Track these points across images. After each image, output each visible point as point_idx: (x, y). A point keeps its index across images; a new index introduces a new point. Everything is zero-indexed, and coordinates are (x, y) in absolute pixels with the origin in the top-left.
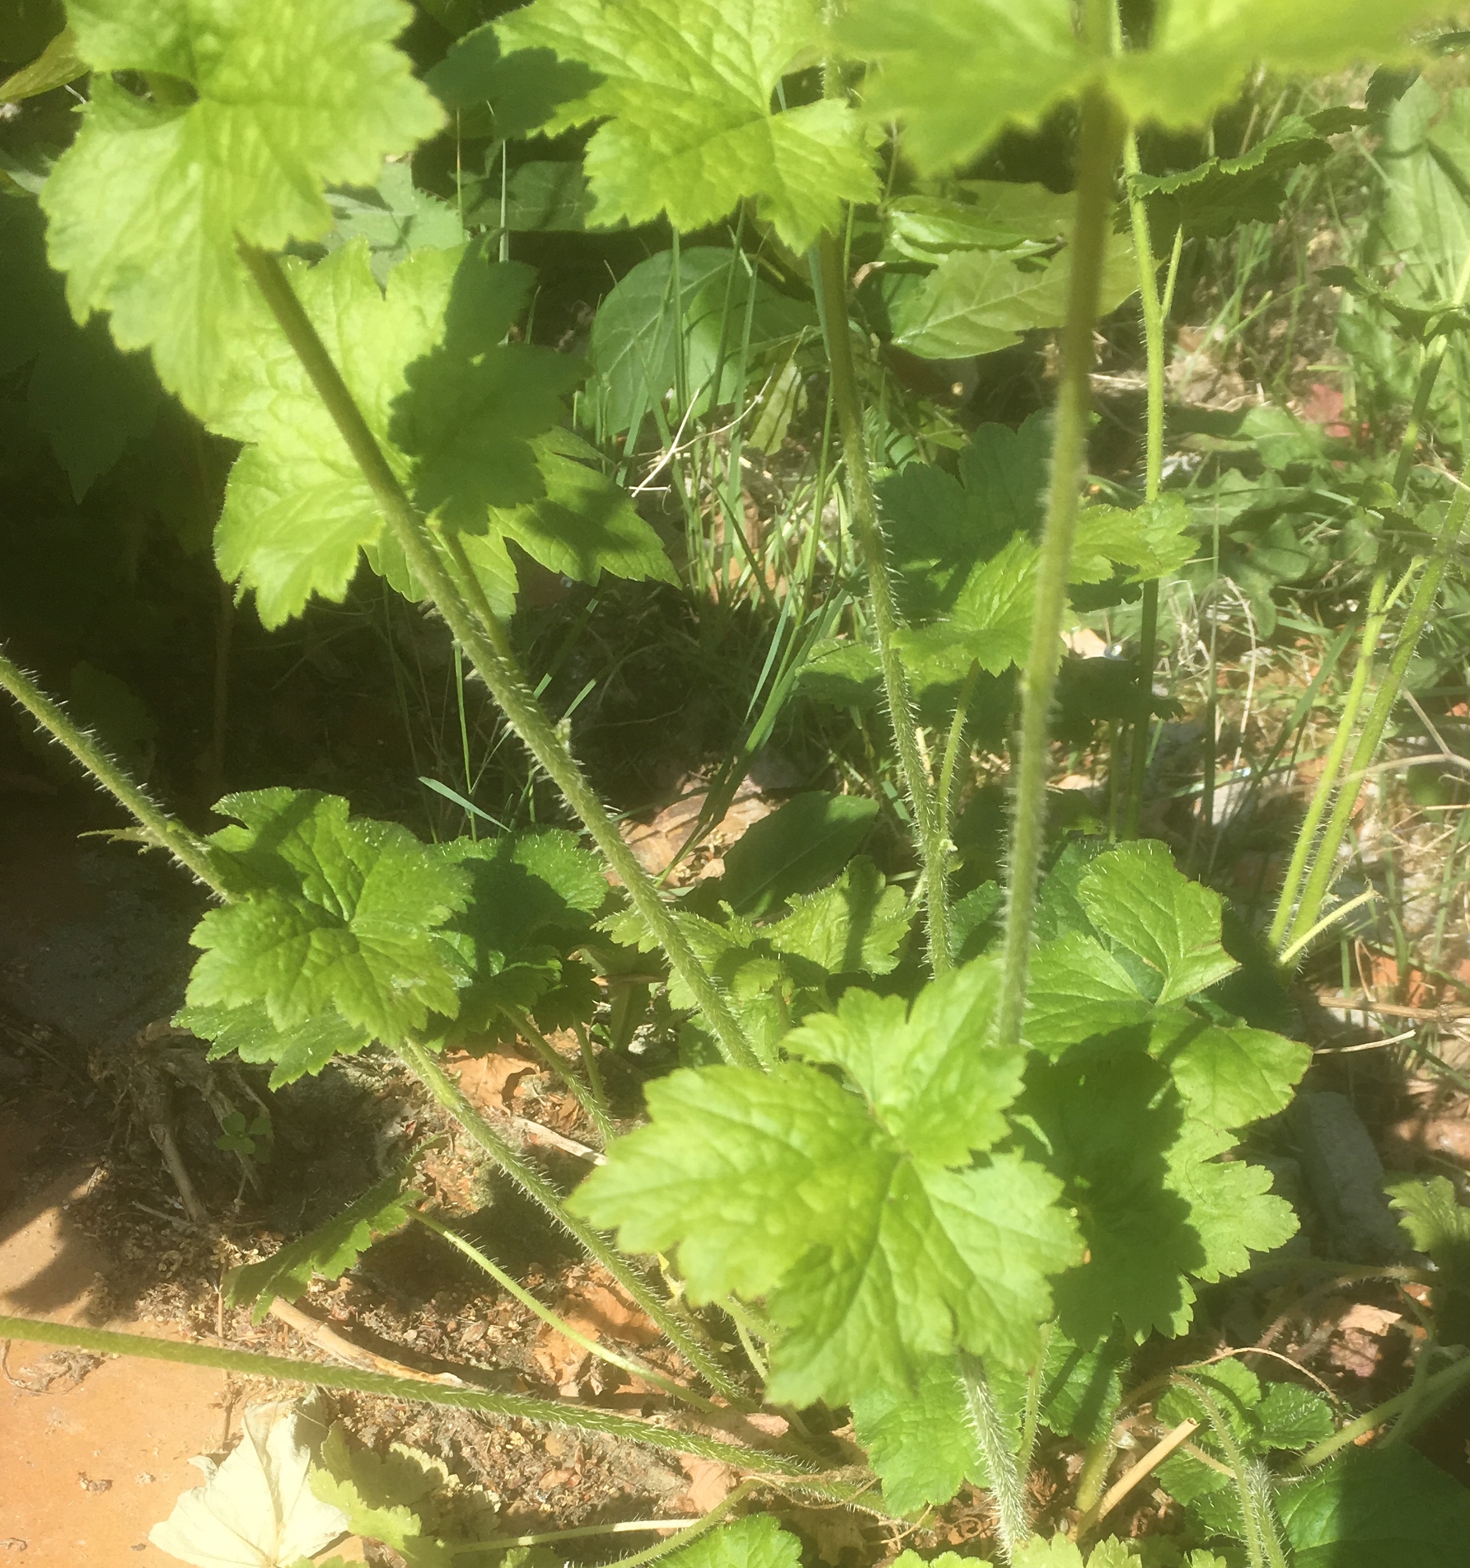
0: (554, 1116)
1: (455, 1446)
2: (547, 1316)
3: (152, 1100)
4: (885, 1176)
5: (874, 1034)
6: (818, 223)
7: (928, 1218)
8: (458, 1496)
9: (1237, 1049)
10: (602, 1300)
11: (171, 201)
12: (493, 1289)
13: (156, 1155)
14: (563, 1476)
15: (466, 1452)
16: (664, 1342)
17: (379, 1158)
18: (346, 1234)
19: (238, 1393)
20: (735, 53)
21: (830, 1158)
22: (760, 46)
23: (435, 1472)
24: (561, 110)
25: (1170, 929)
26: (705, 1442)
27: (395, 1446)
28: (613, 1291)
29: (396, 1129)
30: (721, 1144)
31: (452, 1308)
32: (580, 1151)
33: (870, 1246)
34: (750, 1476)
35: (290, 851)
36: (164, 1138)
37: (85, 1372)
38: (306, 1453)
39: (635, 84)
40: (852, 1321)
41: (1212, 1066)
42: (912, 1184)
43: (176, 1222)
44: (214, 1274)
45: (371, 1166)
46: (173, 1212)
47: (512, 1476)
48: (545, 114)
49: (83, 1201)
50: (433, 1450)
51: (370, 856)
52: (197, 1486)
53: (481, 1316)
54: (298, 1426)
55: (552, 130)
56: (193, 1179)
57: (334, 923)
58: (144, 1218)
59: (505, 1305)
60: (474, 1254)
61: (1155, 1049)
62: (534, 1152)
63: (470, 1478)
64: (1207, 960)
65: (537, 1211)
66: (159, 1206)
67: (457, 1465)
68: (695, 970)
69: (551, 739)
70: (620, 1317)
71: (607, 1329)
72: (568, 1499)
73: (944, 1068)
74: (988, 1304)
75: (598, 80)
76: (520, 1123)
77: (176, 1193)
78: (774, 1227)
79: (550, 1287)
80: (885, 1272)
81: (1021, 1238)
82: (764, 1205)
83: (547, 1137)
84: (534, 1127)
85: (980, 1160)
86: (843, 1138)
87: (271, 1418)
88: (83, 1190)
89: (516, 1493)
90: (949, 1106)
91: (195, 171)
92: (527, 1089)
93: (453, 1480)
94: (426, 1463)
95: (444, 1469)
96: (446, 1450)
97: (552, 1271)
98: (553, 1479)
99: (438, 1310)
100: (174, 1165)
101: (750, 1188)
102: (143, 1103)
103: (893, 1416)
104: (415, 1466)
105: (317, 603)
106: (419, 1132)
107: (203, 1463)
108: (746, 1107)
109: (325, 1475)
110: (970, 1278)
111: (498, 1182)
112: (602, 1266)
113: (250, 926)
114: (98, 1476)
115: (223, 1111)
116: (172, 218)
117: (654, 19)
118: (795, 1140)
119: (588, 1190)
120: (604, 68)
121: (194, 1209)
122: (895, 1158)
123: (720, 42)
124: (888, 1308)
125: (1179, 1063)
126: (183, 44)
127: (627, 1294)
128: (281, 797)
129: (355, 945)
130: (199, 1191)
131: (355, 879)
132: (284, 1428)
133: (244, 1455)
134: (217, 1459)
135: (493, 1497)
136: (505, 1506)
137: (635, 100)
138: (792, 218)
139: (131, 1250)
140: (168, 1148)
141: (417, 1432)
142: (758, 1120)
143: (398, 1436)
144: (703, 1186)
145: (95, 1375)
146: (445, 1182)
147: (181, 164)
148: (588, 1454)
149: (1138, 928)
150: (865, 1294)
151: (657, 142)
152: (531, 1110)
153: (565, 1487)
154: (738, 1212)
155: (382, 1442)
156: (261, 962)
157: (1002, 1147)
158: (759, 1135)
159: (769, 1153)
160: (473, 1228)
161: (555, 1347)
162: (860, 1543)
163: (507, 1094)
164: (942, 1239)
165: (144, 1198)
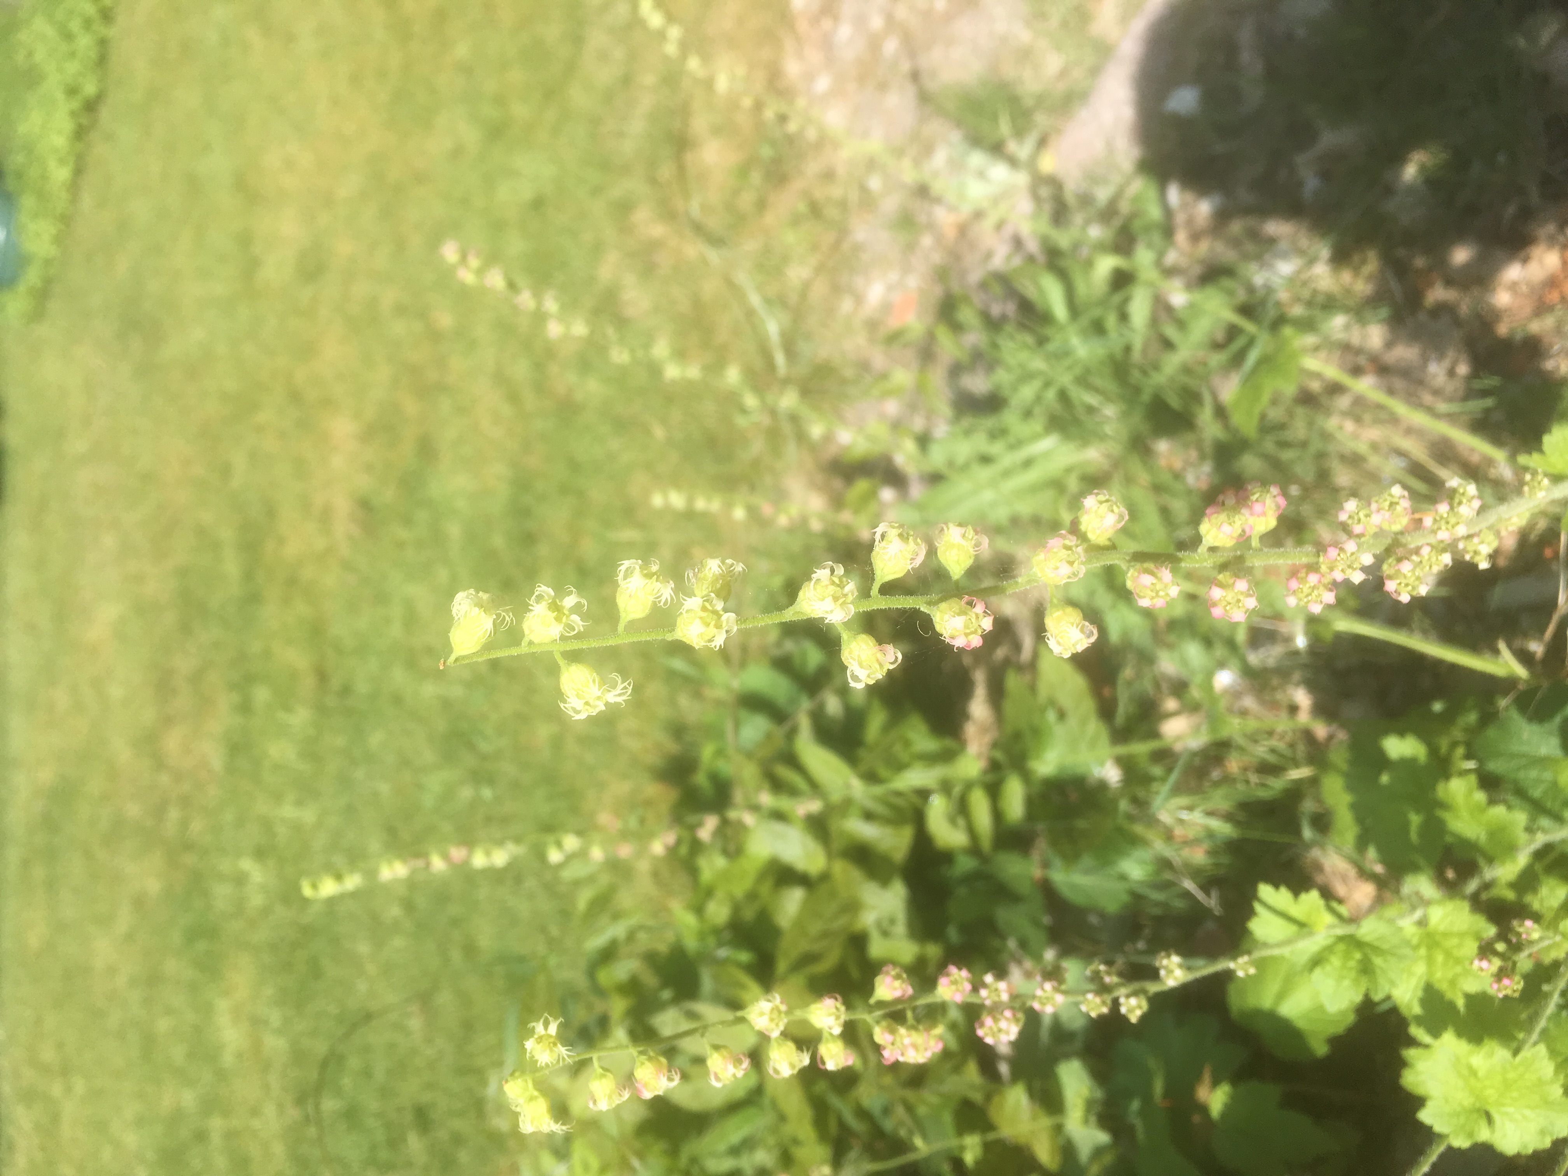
55: (1461, 1002)
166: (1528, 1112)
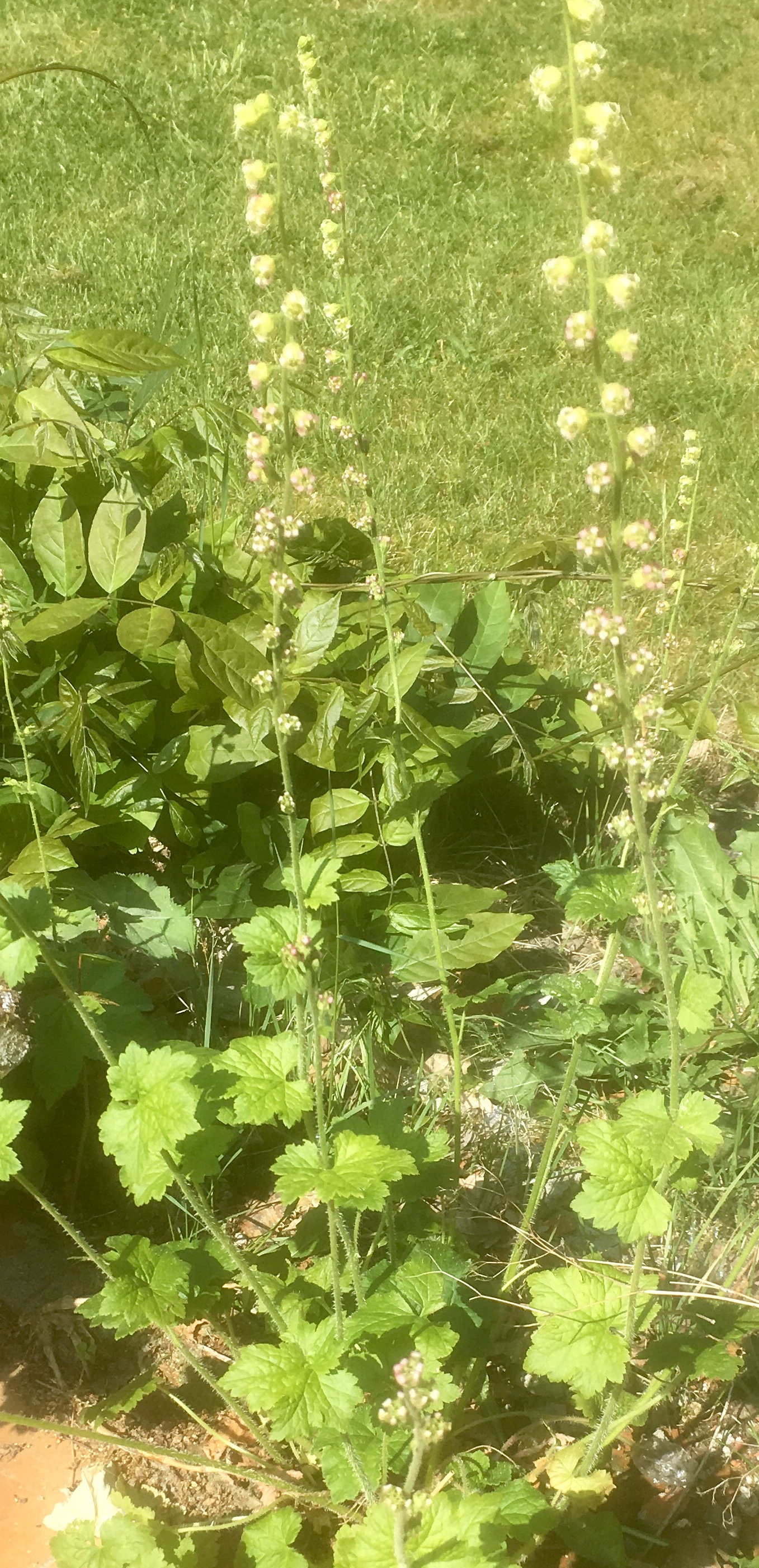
0: (216, 1343)
1: (169, 1487)
2: (210, 1431)
3: (46, 1336)
4: (307, 1376)
5: (307, 1335)
6: (295, 1119)
7: (319, 1388)
8: (169, 1507)
9: (437, 1334)
10: (233, 1426)
11: (132, 1127)
12: (186, 1419)
13: (45, 1359)
14: (213, 1500)
15: (173, 1490)
16: (258, 1444)
17: (140, 1362)
18: (132, 1394)
19: (79, 1463)
20: (277, 1065)
21: (291, 1371)
22: (283, 1062)
23: (160, 1497)
24: (229, 1090)
25: (425, 1291)
26: (268, 1480)
27: (144, 1486)
28: (238, 1422)
29: (147, 1348)
30: (261, 1367)
31: (168, 1428)
32: (226, 1359)
33: (301, 1396)
34: (285, 1493)
35: (131, 1260)
36: (49, 1352)
37: (16, 1453)
38: (108, 1487)
39: (248, 1078)
40: (295, 1416)
41: (428, 1340)
42: (315, 1378)
43: (53, 1389)
44: (72, 1411)
45: (136, 1365)
46: (52, 1384)
47: (191, 1500)
48: (224, 1092)
49: (14, 1379)
50: (160, 1488)
51: (157, 1260)
52: (62, 1499)
53: (181, 1432)
54: (106, 1476)
55: (226, 1097)
56: (62, 1372)
57: (144, 1285)
58: (40, 1387)
59: (191, 1427)
60: (181, 1403)
61: (411, 1334)
62: (206, 1360)
63: (174, 1500)
64: (437, 1302)
65: (207, 1386)
66: (47, 1382)
67: (169, 1495)
68: (267, 1300)
69: (219, 1230)
70: (240, 1432)
71: (233, 1437)
72: (214, 1510)
73: (324, 1346)
74: (335, 1414)
75: (239, 1078)
76: (201, 1347)
77: (53, 1376)
78: (274, 1391)
79: (211, 1419)
80: (305, 1403)
81: (345, 1394)
82: (272, 1384)
83: (213, 1354)
84: (207, 1349)
85: (333, 1372)
86: (295, 1365)
87: (94, 1472)
88: (14, 1374)
89: (193, 1507)
90: (325, 1356)
91: (138, 1121)
92: (204, 1331)
93: (167, 1501)
94: (156, 1493)
95: (163, 1496)
96: (165, 1488)
97: (212, 1412)
98: (209, 1502)
99: (164, 1429)
100: (53, 1365)
101: (268, 1379)
102: (41, 1336)
103: (337, 1466)
104: (151, 1494)
105: (152, 1201)
106: (157, 1350)
107: (65, 1491)
108: (268, 1356)
109: (118, 1494)
110: (330, 1406)
111: (189, 1372)
112: (233, 1411)
113: (119, 1289)
114: (22, 1496)
115: (76, 1342)
116: (133, 1132)
117: (255, 1056)
118: (282, 1365)
119: (230, 1376)
120: (239, 1073)
121: (61, 1383)
122: (311, 1371)
123: (273, 1062)
124: (305, 1414)
125: (417, 1339)
126: (137, 1093)
127: (243, 1422)
128: (127, 1238)
129: (151, 1292)
130: (64, 1376)
131: (151, 1268)
132: (101, 1475)
133: (83, 1488)
134: (72, 1490)
135: (183, 1508)
136: (188, 1513)
137: (248, 1084)
138: (288, 1119)
139: (35, 1402)
140: (51, 1357)
141: (153, 1481)
142: (271, 1360)
143: (144, 1482)
144: (255, 1378)
145: (20, 1455)
146: (167, 1373)
147: (135, 1118)
148: (223, 1491)
149: (414, 1290)
150: (298, 1409)
151: (254, 1098)
152: (206, 1341)
153: (214, 1505)
154: (265, 1386)
155: (138, 1485)
156: (123, 1301)
157: (340, 1368)
158: (271, 1364)
159: (274, 1369)
160: (179, 1392)
161: (212, 1445)
162: (329, 1524)
163: (196, 1334)
164: (323, 1394)
165: (40, 1378)
166: (137, 1133)
